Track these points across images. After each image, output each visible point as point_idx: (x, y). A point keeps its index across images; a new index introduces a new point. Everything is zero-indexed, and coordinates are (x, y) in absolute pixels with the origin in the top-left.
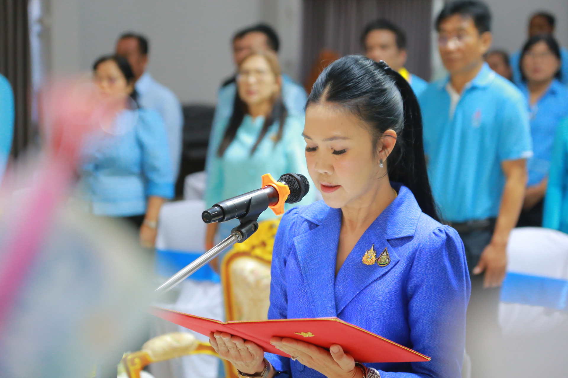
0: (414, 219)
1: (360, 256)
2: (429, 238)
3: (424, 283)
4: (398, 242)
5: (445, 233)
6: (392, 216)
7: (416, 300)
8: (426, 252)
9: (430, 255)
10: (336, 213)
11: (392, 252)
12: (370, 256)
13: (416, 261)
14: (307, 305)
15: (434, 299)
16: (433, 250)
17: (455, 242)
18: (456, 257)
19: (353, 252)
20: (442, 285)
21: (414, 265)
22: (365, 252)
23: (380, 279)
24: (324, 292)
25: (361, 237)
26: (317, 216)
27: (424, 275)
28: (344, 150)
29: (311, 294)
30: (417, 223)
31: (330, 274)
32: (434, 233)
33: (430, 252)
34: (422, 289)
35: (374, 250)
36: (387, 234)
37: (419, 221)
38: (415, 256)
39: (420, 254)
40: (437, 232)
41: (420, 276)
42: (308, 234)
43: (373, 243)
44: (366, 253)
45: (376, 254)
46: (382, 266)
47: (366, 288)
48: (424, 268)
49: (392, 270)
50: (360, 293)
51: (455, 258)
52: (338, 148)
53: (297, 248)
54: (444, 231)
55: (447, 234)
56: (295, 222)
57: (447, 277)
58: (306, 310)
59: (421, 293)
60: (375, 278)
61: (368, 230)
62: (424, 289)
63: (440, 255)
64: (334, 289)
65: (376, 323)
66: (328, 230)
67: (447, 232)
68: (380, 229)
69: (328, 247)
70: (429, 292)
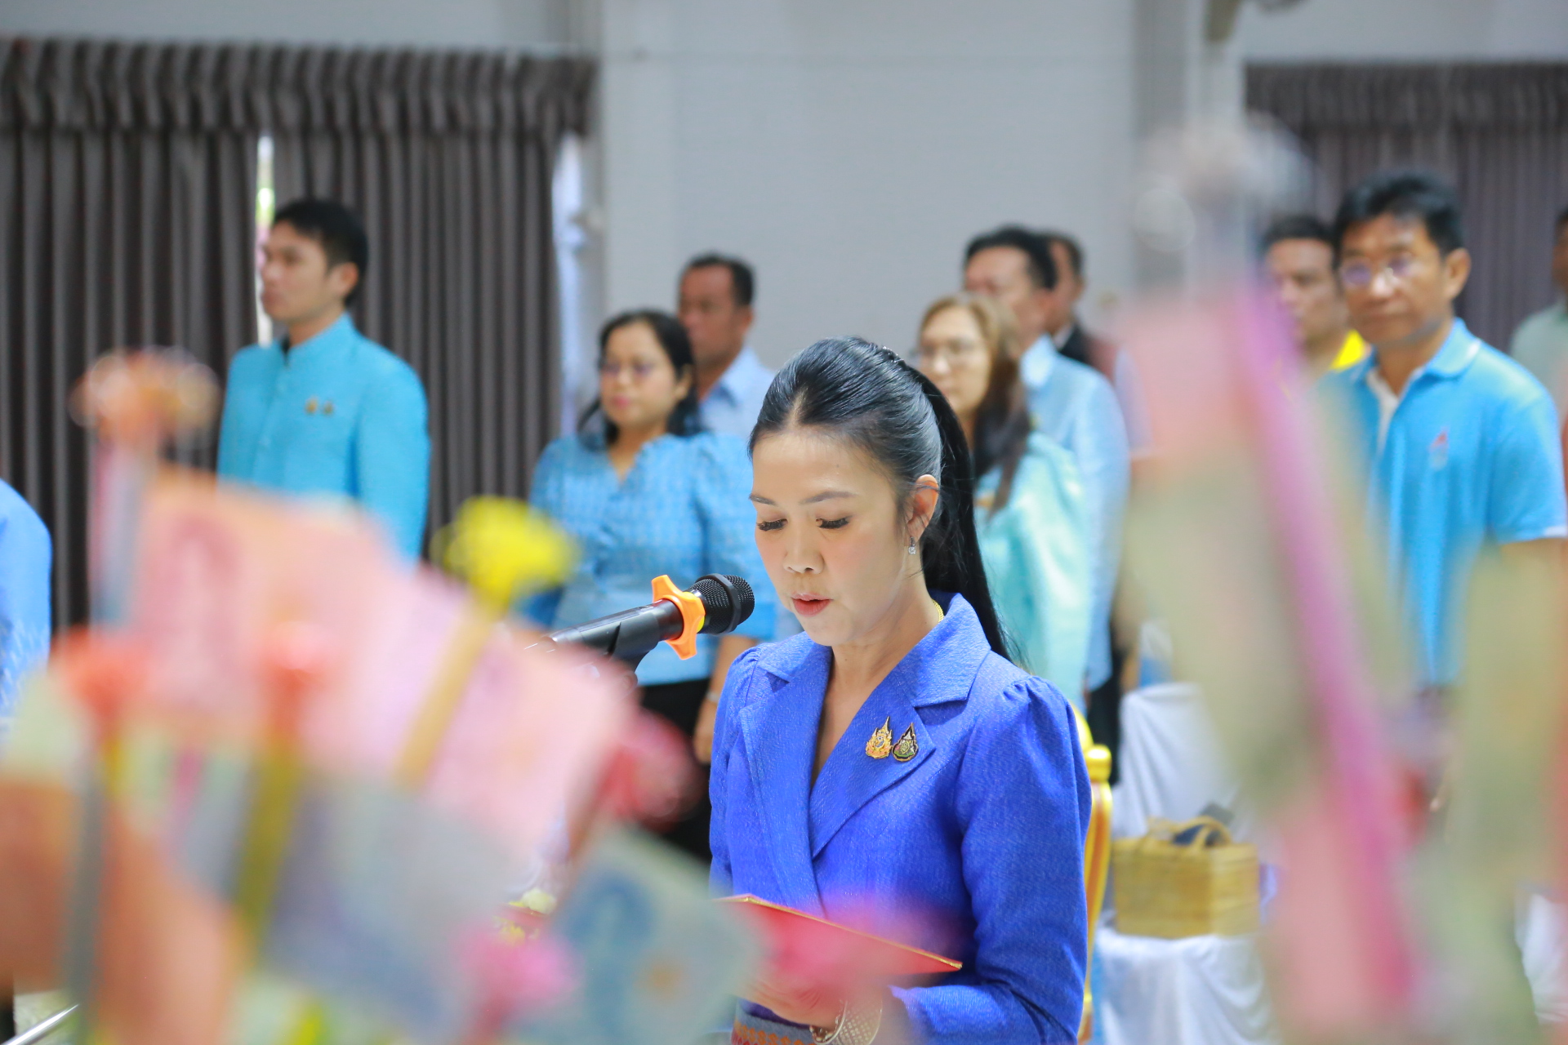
0: (970, 666)
1: (863, 741)
2: (995, 705)
3: (988, 796)
4: (937, 713)
5: (1026, 692)
6: (929, 659)
7: (975, 831)
8: (988, 733)
9: (997, 738)
10: (820, 654)
11: (922, 734)
12: (880, 741)
13: (970, 752)
14: (759, 843)
15: (1009, 826)
16: (1002, 726)
17: (1048, 709)
18: (1053, 739)
19: (849, 732)
20: (1023, 796)
21: (966, 759)
22: (872, 732)
23: (897, 787)
24: (789, 816)
25: (865, 703)
26: (786, 662)
27: (987, 778)
28: (844, 519)
29: (767, 820)
30: (975, 673)
31: (800, 778)
32: (1006, 694)
33: (996, 732)
34: (985, 807)
35: (889, 729)
36: (915, 696)
37: (981, 669)
38: (968, 742)
39: (978, 737)
40: (1012, 691)
41: (979, 782)
42: (769, 701)
43: (888, 715)
44: (874, 735)
45: (892, 736)
46: (901, 760)
47: (867, 803)
48: (986, 764)
49: (920, 769)
50: (855, 814)
51: (1051, 741)
52: (831, 516)
53: (745, 729)
54: (1025, 689)
55: (1031, 694)
56: (748, 678)
57: (1032, 781)
58: (756, 851)
59: (984, 817)
60: (885, 785)
61: (878, 687)
62: (989, 806)
63: (1015, 735)
64: (809, 807)
65: (884, 875)
66: (804, 690)
67: (1033, 689)
68: (903, 685)
69: (800, 725)
70: (998, 814)
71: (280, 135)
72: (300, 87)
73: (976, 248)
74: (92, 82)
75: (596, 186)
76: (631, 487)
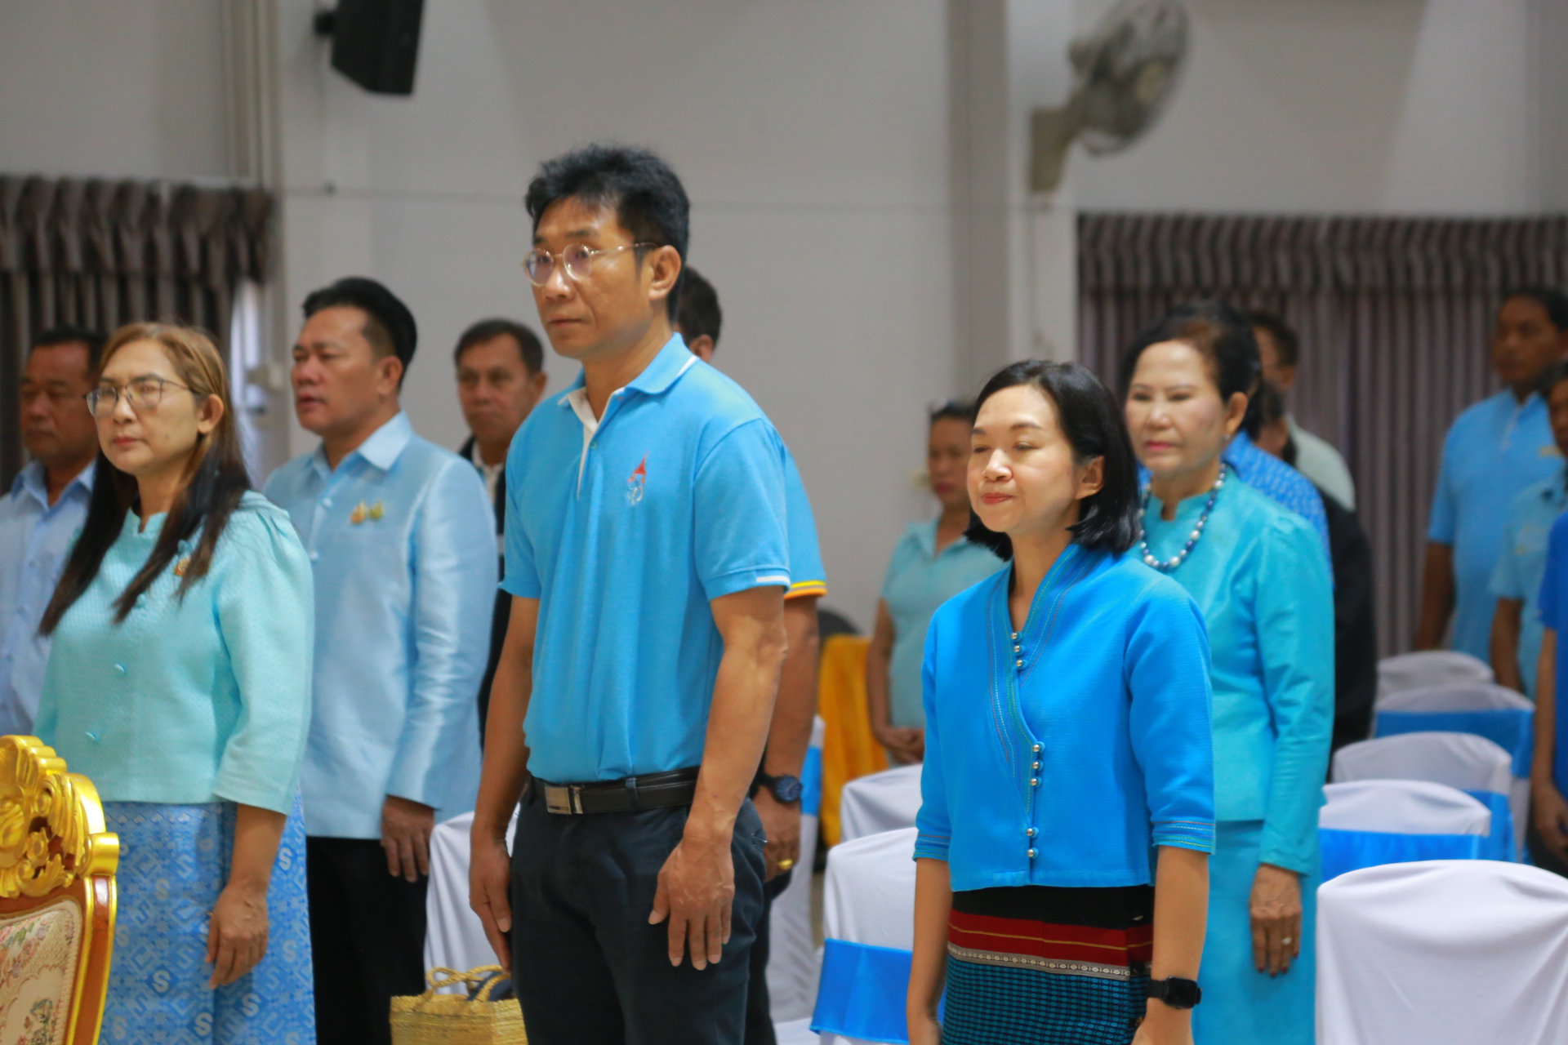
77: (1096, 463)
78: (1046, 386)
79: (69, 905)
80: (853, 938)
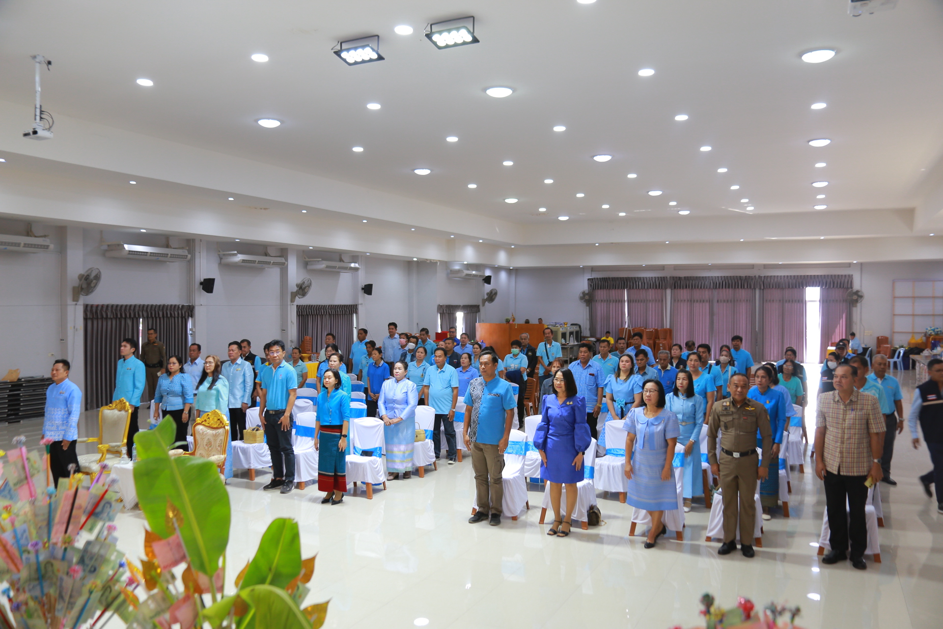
71: (143, 318)
72: (147, 311)
73: (230, 344)
74: (114, 311)
75: (194, 325)
76: (172, 382)
77: (337, 380)
78: (332, 371)
79: (223, 429)
80: (300, 425)
